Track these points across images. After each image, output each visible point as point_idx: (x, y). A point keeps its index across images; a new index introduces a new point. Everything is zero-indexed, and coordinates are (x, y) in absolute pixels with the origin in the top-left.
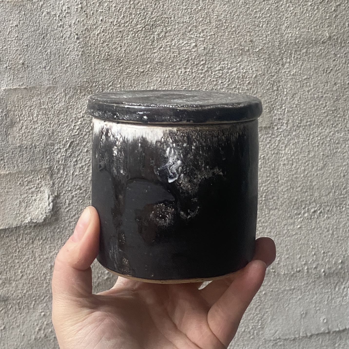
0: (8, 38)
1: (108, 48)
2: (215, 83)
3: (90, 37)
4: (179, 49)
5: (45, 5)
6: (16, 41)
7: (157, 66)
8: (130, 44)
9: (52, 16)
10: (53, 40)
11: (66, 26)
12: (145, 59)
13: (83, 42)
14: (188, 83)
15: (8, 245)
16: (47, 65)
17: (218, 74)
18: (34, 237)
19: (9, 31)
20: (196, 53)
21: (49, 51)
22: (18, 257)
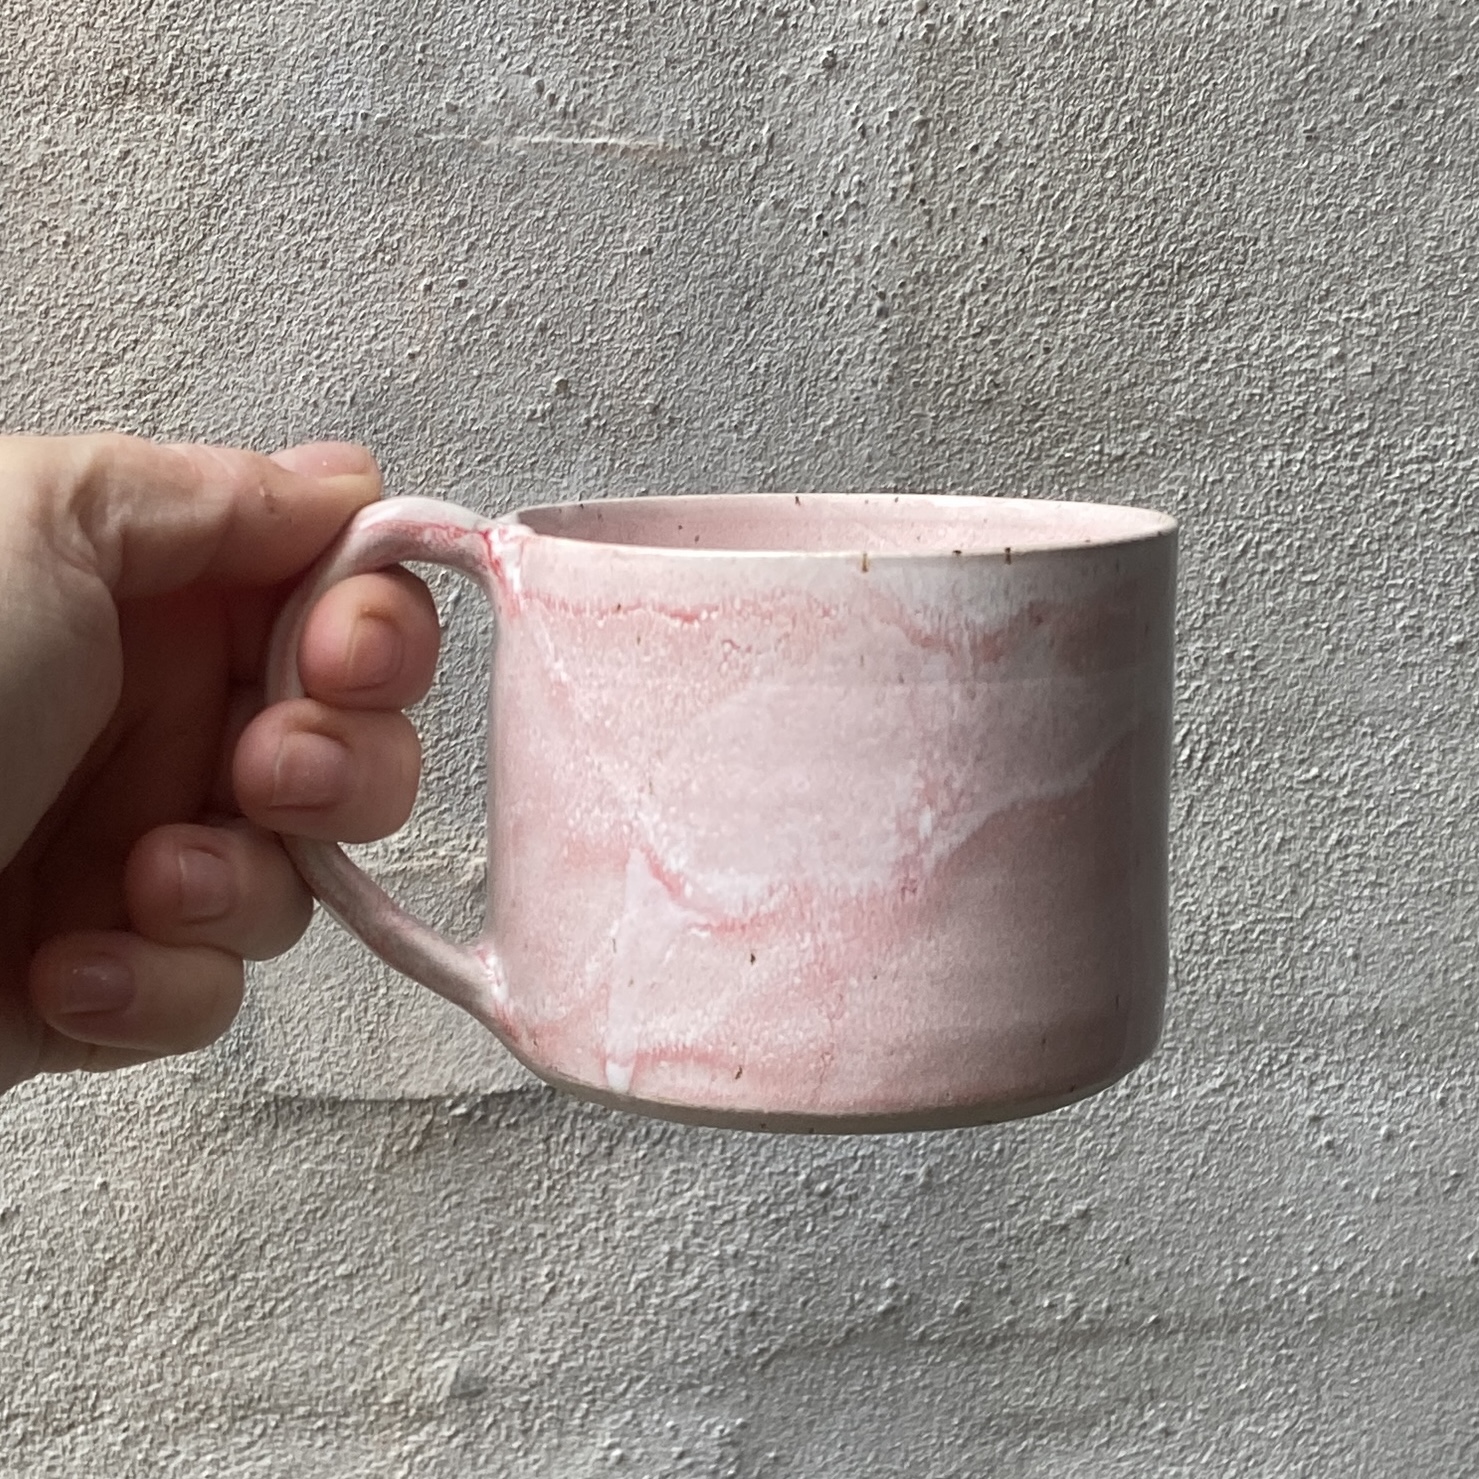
0: (608, 301)
1: (996, 355)
2: (1398, 510)
3: (930, 309)
4: (1273, 369)
5: (771, 170)
6: (637, 315)
7: (1181, 435)
8: (1086, 341)
9: (794, 217)
10: (785, 314)
11: (842, 258)
12: (1134, 406)
13: (900, 330)
14: (1294, 509)
15: (511, 1160)
16: (748, 419)
17: (1413, 476)
18: (621, 1129)
19: (613, 272)
20: (1337, 388)
21: (763, 360)
22: (542, 1214)
